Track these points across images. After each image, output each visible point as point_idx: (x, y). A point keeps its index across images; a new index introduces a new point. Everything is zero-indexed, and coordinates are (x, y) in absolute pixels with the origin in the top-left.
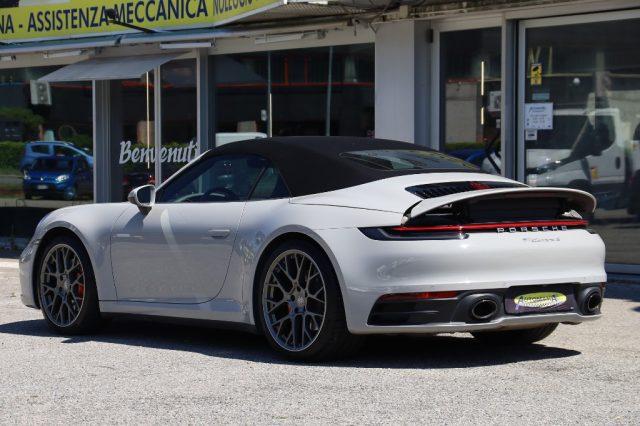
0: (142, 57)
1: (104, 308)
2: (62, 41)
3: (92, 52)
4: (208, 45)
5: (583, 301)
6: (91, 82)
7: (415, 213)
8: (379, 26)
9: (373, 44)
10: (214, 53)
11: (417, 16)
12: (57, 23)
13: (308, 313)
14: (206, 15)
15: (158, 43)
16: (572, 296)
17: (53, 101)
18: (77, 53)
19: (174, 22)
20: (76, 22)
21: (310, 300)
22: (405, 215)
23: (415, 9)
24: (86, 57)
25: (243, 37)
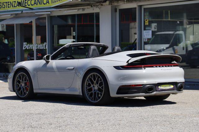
0: (30, 17)
1: (35, 91)
2: (5, 12)
3: (14, 15)
4: (49, 13)
5: (178, 87)
6: (14, 24)
7: (130, 62)
8: (100, 7)
9: (99, 13)
10: (51, 15)
11: (111, 4)
12: (3, 6)
13: (98, 92)
14: (49, 4)
15: (34, 12)
16: (175, 86)
17: (6, 30)
18: (10, 15)
19: (39, 6)
20: (9, 6)
21: (99, 88)
22: (127, 62)
23: (111, 2)
24: (12, 16)
25: (60, 10)
